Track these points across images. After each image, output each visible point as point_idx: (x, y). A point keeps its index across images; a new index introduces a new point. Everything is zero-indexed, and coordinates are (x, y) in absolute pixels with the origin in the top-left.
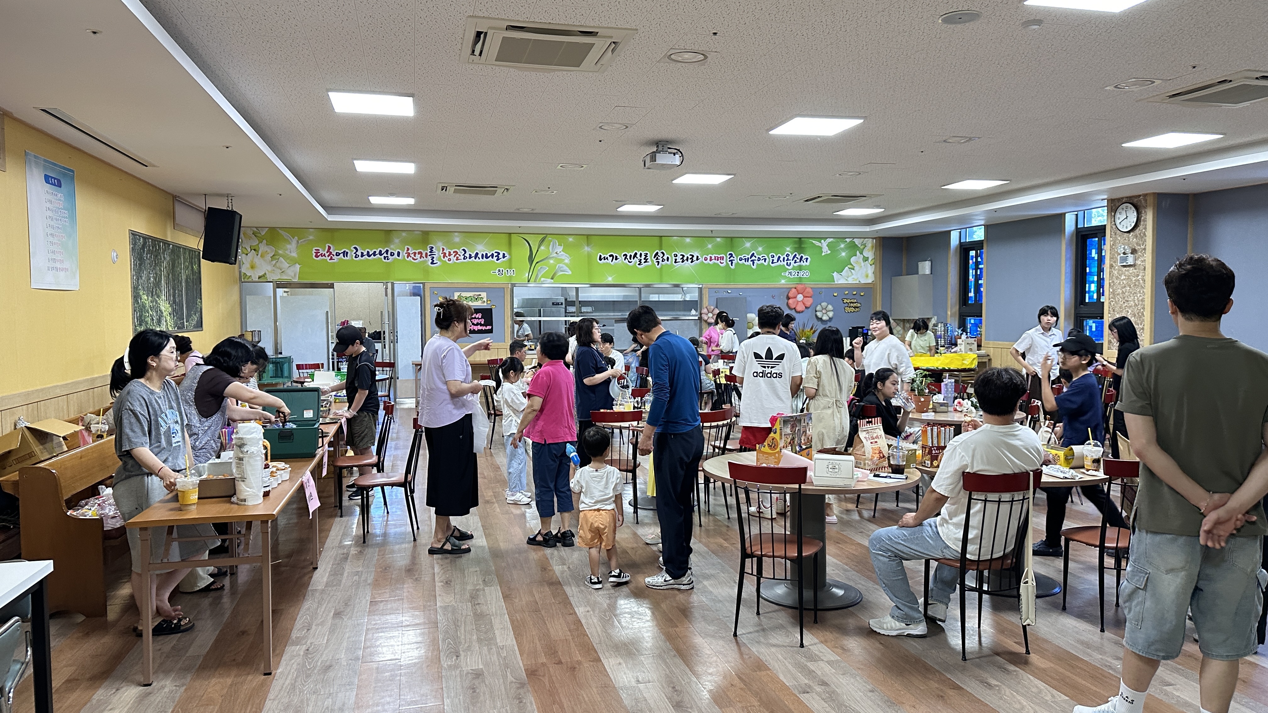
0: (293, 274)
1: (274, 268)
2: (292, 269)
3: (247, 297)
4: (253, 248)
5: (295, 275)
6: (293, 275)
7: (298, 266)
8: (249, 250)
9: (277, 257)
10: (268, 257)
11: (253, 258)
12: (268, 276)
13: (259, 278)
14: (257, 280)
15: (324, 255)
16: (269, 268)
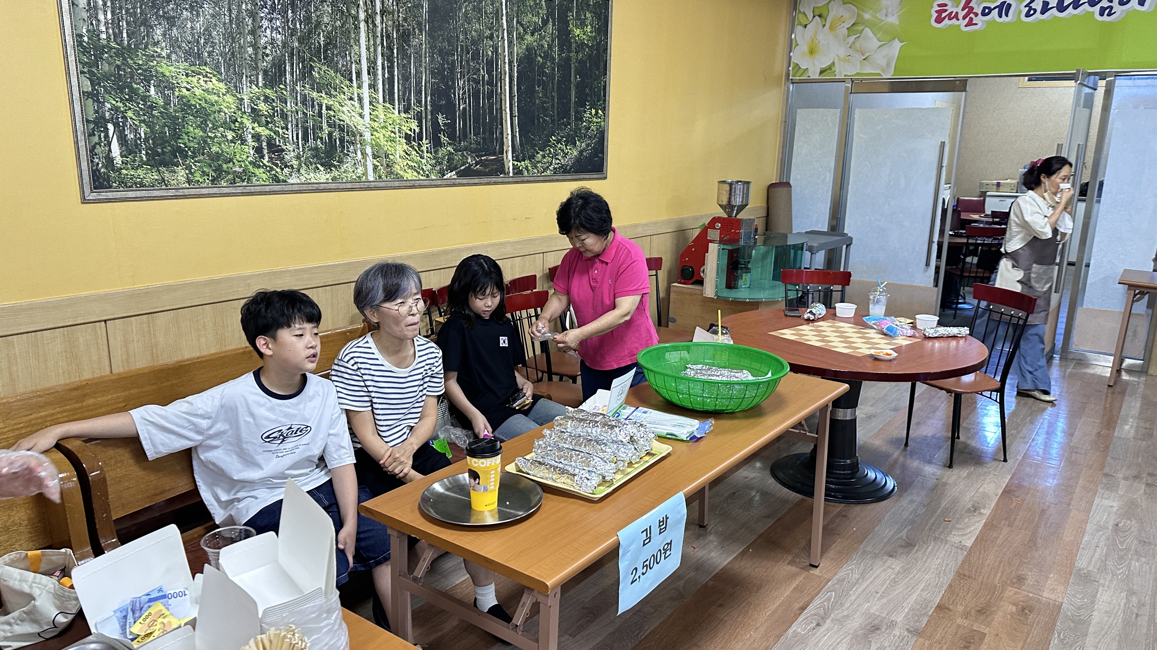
0: (883, 62)
1: (850, 52)
2: (885, 51)
3: (799, 111)
4: (817, 13)
5: (888, 65)
6: (884, 65)
7: (897, 45)
8: (810, 16)
9: (860, 28)
10: (843, 30)
11: (816, 34)
12: (837, 68)
13: (822, 72)
14: (817, 77)
15: (956, 17)
16: (842, 52)
